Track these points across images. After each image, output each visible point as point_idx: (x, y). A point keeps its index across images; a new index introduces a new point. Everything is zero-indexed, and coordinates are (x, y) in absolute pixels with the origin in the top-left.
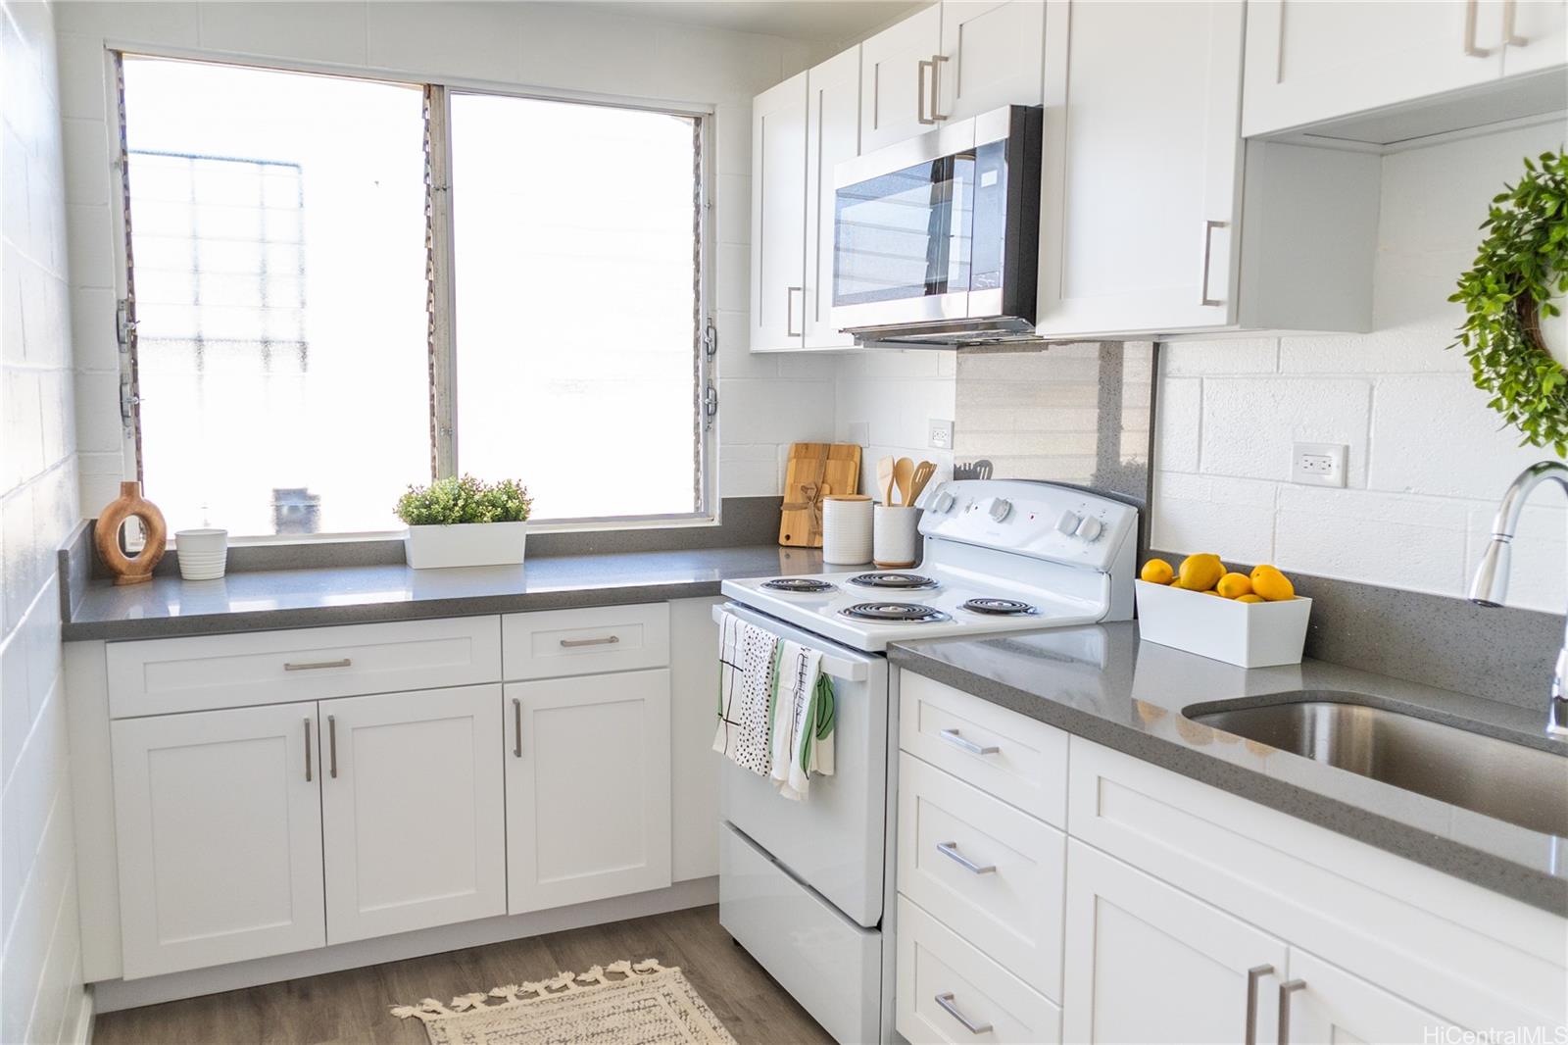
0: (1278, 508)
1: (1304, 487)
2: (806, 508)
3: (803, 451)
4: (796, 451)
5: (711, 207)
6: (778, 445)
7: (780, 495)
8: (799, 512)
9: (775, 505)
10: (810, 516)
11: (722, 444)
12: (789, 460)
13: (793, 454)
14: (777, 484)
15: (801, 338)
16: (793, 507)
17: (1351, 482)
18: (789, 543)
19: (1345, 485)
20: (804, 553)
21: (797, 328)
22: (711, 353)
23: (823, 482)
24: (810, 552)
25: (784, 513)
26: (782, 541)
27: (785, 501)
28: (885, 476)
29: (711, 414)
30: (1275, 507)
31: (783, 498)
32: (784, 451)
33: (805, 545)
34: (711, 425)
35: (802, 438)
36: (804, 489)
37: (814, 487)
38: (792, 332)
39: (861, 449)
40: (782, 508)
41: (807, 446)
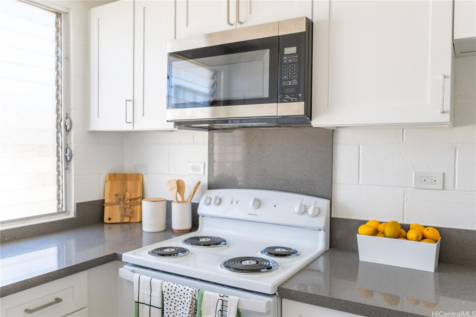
0: (405, 198)
1: (419, 190)
2: (119, 204)
3: (113, 177)
4: (109, 177)
5: (67, 58)
6: (100, 175)
7: (102, 198)
8: (114, 206)
9: (101, 204)
10: (121, 208)
11: (75, 175)
12: (106, 182)
13: (108, 179)
14: (100, 193)
15: (131, 124)
16: (111, 204)
17: (446, 188)
18: (111, 222)
19: (444, 189)
20: (119, 225)
21: (130, 119)
22: (68, 131)
23: (126, 191)
24: (122, 225)
25: (105, 208)
26: (106, 220)
27: (106, 201)
28: (173, 189)
29: (68, 161)
30: (404, 197)
31: (104, 200)
32: (103, 177)
33: (119, 221)
34: (68, 167)
35: (112, 170)
36: (117, 195)
37: (122, 194)
38: (127, 121)
39: (142, 175)
40: (104, 205)
41: (115, 175)
